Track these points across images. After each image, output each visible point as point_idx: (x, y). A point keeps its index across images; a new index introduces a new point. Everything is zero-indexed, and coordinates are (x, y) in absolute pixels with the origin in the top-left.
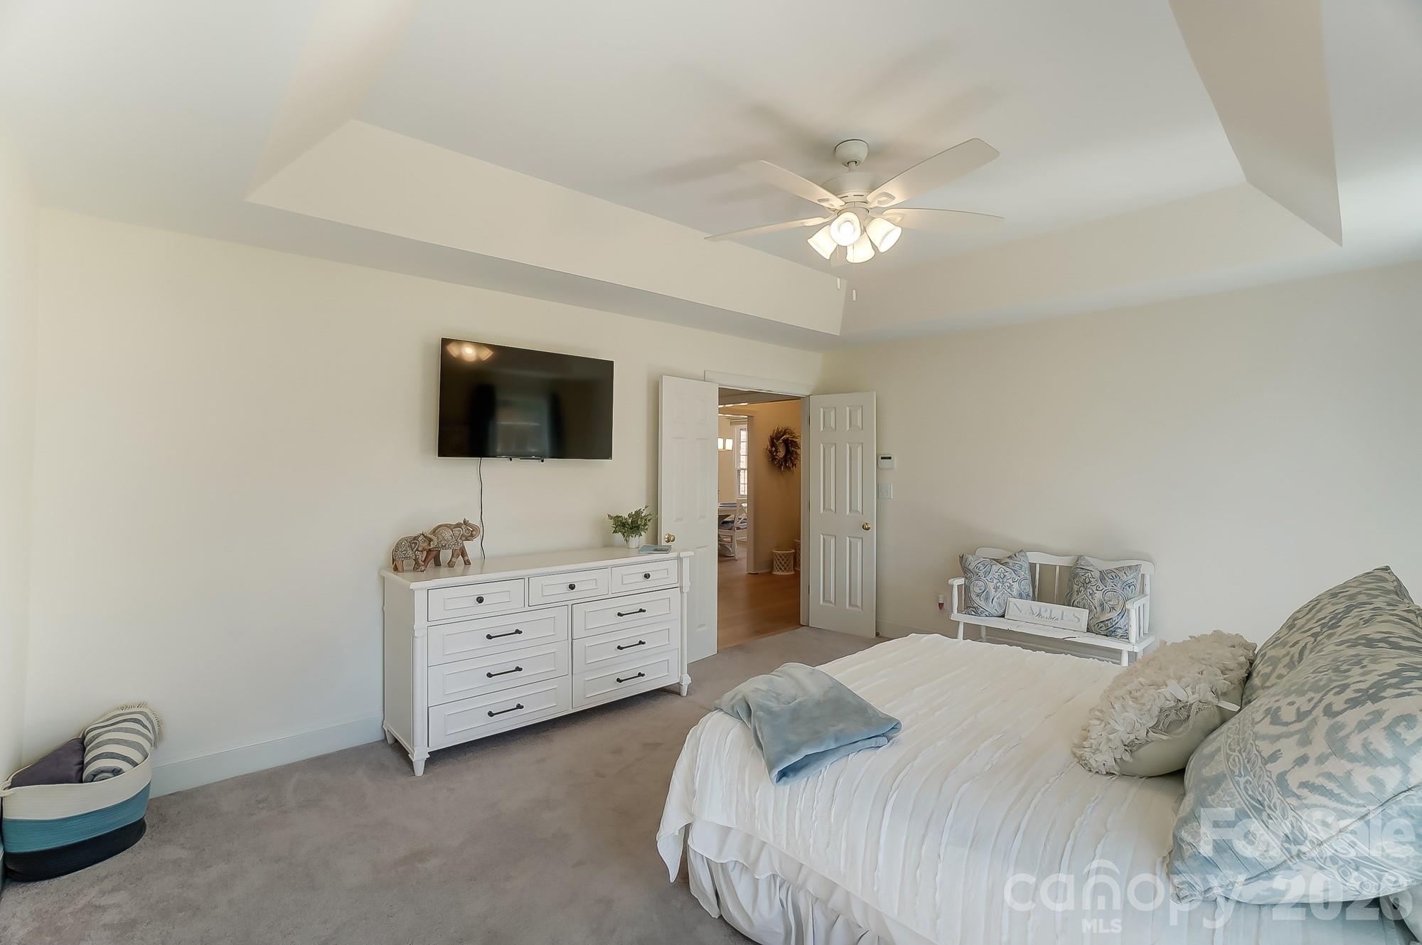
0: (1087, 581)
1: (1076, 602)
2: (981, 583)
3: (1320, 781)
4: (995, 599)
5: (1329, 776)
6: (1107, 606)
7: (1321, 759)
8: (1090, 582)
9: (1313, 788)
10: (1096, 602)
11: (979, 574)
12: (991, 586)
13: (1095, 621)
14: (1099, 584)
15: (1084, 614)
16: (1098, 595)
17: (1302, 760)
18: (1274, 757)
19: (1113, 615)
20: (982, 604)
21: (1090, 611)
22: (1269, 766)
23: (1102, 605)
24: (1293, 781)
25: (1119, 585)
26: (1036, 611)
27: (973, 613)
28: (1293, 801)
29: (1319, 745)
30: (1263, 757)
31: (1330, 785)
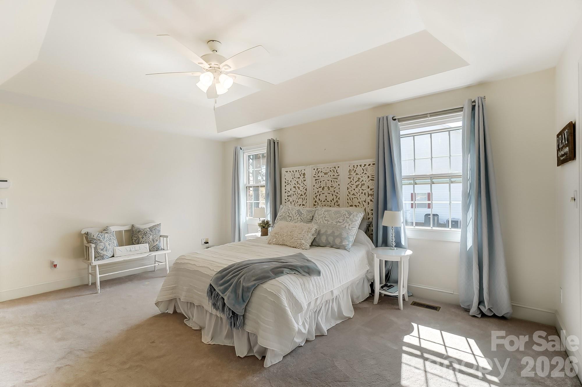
0: (146, 232)
1: (142, 242)
2: (102, 244)
3: (353, 226)
4: (110, 249)
5: (354, 225)
6: (155, 240)
7: (352, 223)
8: (147, 233)
9: (353, 227)
10: (151, 240)
11: (101, 240)
12: (107, 244)
13: (152, 247)
14: (151, 233)
15: (147, 245)
16: (151, 237)
17: (349, 225)
18: (346, 226)
19: (157, 243)
20: (105, 253)
21: (149, 244)
22: (346, 228)
23: (153, 240)
24: (350, 228)
25: (157, 232)
26: (129, 249)
27: (102, 259)
28: (351, 230)
29: (350, 222)
30: (344, 228)
31: (354, 226)
